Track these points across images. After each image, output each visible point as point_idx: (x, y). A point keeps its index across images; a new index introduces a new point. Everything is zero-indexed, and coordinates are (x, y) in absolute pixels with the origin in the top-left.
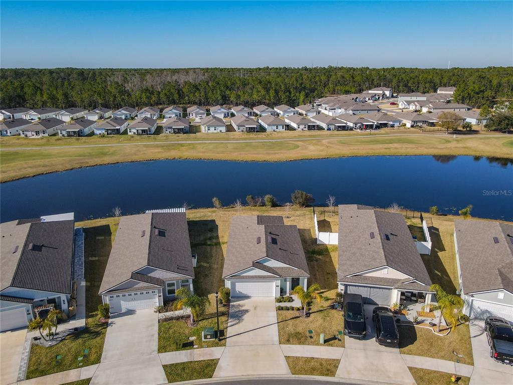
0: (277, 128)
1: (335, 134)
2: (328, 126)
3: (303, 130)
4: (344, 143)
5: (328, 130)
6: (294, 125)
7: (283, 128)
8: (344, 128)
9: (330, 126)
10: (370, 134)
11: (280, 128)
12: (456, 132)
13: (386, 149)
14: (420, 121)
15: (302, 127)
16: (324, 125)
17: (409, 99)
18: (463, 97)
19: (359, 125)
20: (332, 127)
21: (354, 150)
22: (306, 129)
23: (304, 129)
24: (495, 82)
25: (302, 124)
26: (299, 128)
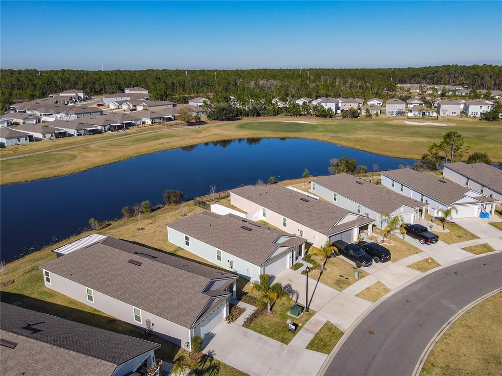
0: (19, 141)
1: (93, 139)
2: (78, 131)
3: (50, 139)
4: (116, 145)
5: (78, 135)
6: (39, 135)
7: (26, 140)
8: (95, 132)
9: (79, 131)
10: (126, 134)
11: (23, 140)
12: (190, 124)
13: (160, 144)
14: (156, 118)
15: (48, 136)
16: (72, 131)
17: (119, 99)
18: (161, 95)
19: (108, 126)
20: (82, 132)
21: (134, 150)
22: (54, 138)
23: (52, 138)
24: (169, 83)
25: (48, 133)
26: (44, 137)
